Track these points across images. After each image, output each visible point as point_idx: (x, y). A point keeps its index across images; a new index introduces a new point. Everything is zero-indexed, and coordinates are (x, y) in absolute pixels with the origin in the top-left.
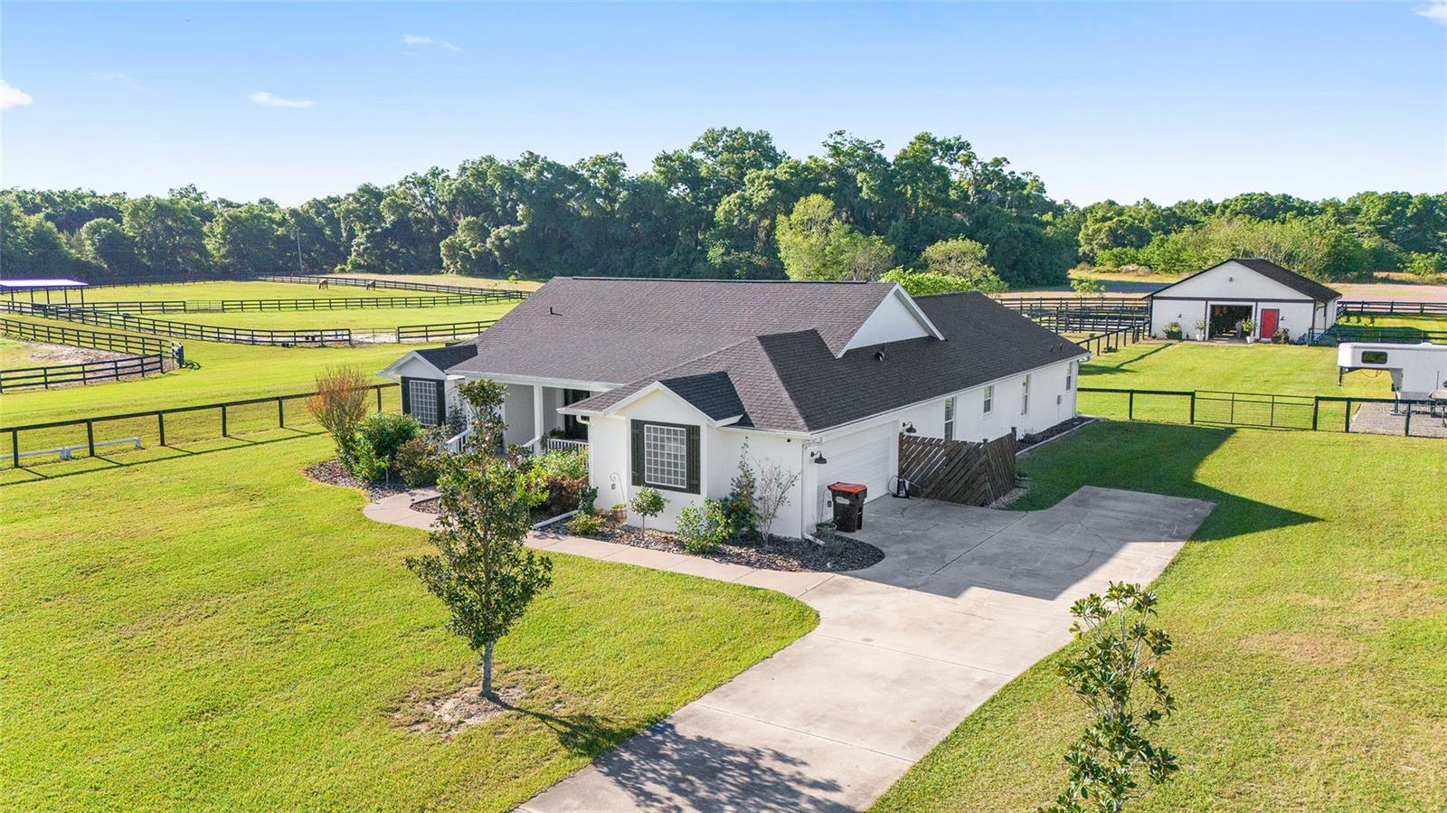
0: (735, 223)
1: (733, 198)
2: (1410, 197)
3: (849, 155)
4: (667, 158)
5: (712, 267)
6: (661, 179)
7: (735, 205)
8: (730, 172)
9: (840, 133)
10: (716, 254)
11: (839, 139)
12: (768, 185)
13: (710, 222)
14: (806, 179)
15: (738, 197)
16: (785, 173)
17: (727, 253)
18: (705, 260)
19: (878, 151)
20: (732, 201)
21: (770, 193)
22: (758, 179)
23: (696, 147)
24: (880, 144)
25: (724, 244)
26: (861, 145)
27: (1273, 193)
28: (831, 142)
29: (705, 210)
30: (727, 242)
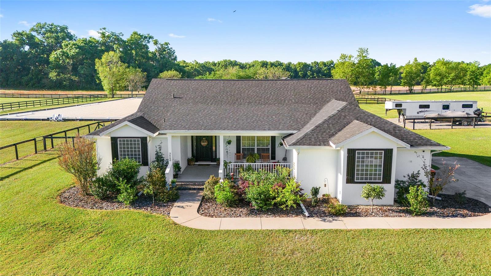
0: (60, 63)
1: (59, 52)
2: (267, 62)
3: (109, 37)
4: (19, 34)
5: (52, 81)
6: (17, 43)
7: (60, 55)
8: (52, 41)
9: (104, 29)
10: (53, 75)
11: (104, 31)
12: (75, 47)
13: (47, 62)
14: (91, 46)
15: (61, 52)
16: (82, 43)
17: (58, 75)
18: (47, 78)
19: (121, 37)
20: (58, 53)
21: (77, 51)
22: (70, 44)
23: (33, 30)
24: (122, 34)
25: (56, 71)
26: (113, 34)
27: (232, 60)
28: (101, 32)
29: (43, 57)
30: (58, 70)
